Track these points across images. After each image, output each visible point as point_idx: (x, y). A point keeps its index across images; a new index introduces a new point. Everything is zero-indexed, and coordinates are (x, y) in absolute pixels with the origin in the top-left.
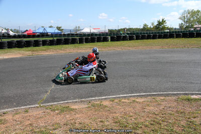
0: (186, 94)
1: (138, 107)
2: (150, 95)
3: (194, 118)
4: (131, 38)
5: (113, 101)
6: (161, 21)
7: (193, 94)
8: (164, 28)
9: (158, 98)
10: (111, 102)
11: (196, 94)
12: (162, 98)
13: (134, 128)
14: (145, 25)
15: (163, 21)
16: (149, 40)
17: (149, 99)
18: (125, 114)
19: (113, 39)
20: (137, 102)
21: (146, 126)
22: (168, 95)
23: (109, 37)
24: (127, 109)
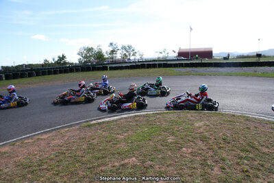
0: (87, 121)
1: (43, 143)
2: (55, 130)
3: (93, 139)
4: (30, 75)
5: (14, 145)
6: (61, 56)
7: (92, 120)
8: (65, 63)
9: (62, 131)
10: (12, 147)
11: (95, 120)
12: (66, 130)
13: (39, 166)
14: (46, 61)
15: (64, 57)
16: (50, 76)
17: (54, 133)
18: (29, 154)
19: (8, 78)
20: (42, 139)
21: (52, 159)
22: (71, 126)
23: (3, 75)
24: (31, 149)
